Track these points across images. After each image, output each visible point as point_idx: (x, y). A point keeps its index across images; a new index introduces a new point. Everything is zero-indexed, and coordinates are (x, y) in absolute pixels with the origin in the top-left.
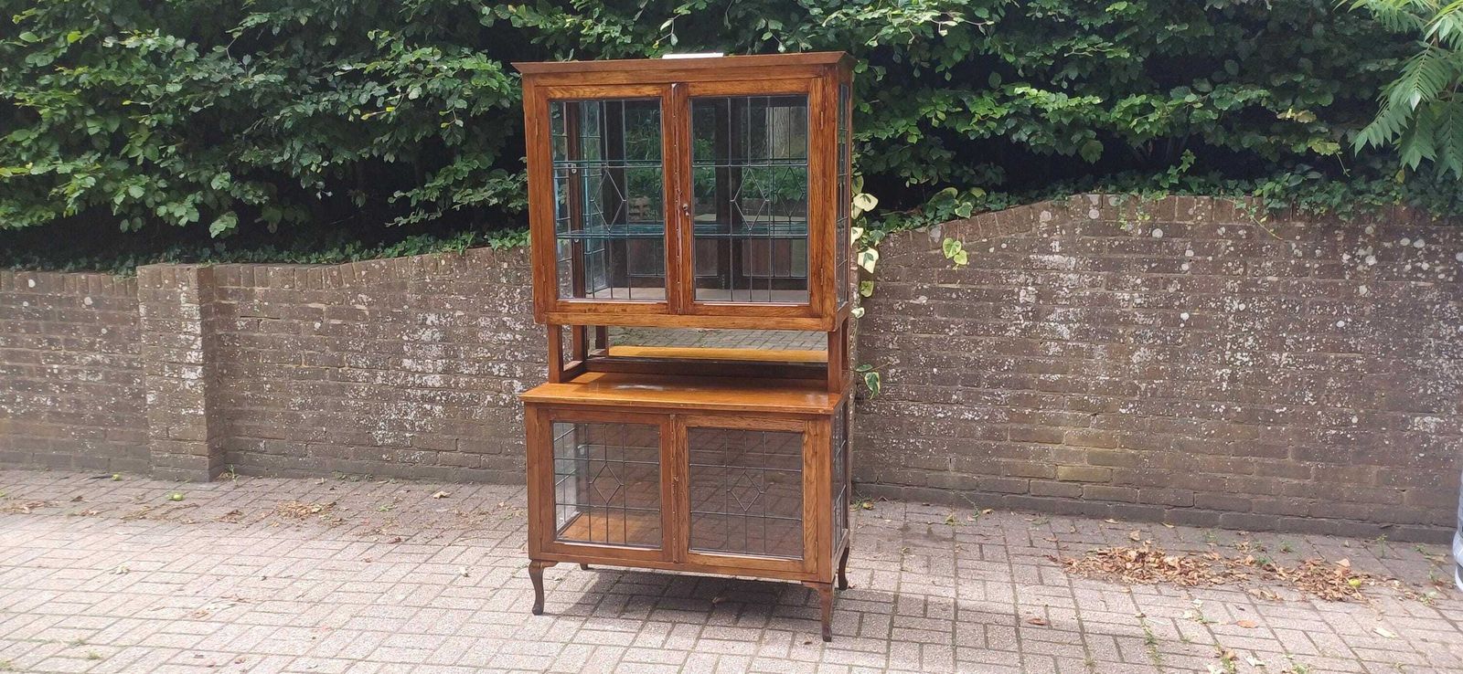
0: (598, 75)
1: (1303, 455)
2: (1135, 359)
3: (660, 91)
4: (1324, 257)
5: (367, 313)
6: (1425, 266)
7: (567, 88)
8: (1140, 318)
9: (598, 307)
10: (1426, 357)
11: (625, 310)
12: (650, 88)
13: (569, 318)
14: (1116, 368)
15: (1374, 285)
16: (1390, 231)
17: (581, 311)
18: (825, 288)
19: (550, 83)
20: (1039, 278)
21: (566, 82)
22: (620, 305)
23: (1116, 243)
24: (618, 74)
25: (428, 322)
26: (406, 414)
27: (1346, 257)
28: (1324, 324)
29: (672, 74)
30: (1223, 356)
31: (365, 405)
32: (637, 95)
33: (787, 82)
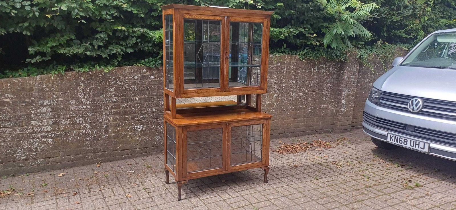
0: (202, 11)
1: (305, 117)
2: (274, 97)
3: (221, 19)
4: (309, 69)
5: (11, 102)
6: (325, 71)
7: (190, 15)
8: (275, 86)
9: (198, 91)
10: (324, 92)
11: (207, 91)
12: (218, 17)
13: (188, 95)
14: (270, 100)
15: (317, 76)
16: (320, 63)
17: (192, 93)
19: (184, 12)
20: (255, 76)
21: (190, 12)
22: (205, 90)
23: (271, 67)
24: (208, 11)
25: (45, 104)
26: (33, 144)
27: (313, 69)
28: (308, 85)
29: (226, 13)
30: (291, 95)
31: (10, 144)
32: (214, 19)
33: (258, 19)
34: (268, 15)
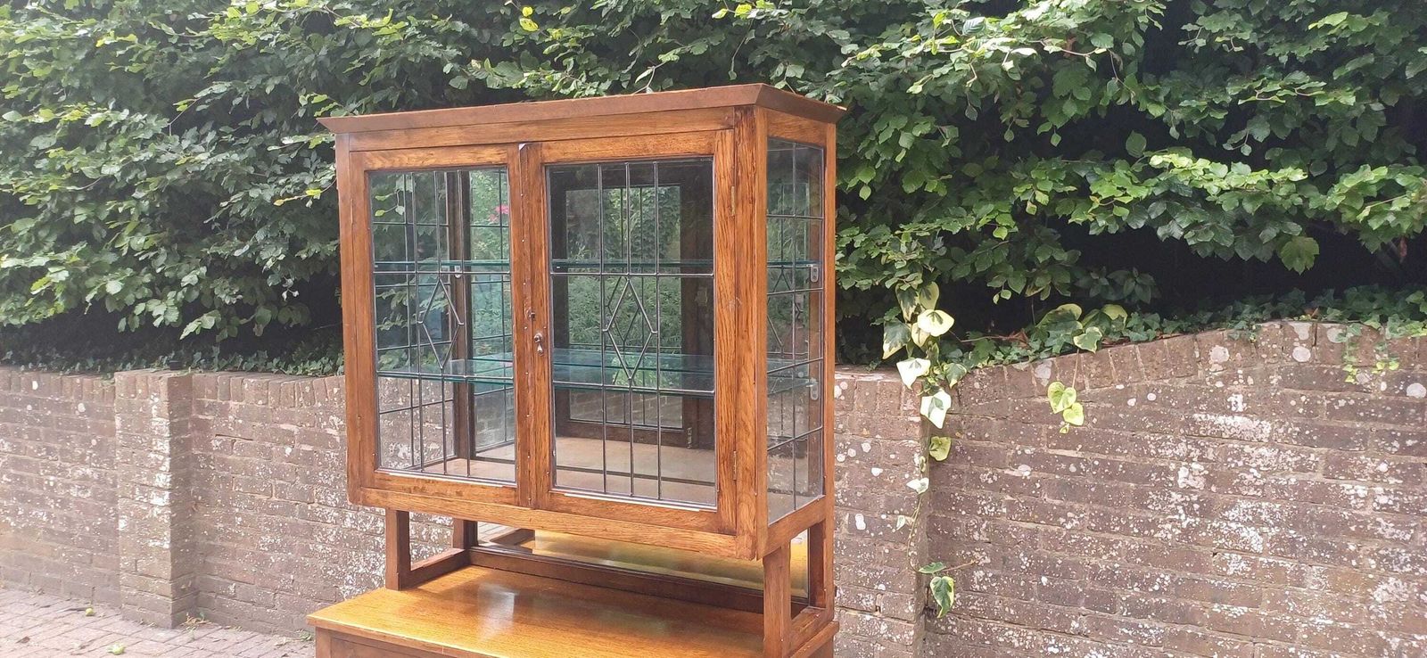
0: (425, 133)
2: (1380, 594)
3: (505, 156)
5: (338, 439)
7: (388, 153)
8: (1387, 528)
9: (426, 486)
11: (459, 494)
12: (492, 151)
13: (390, 500)
14: (1344, 606)
17: (404, 489)
18: (740, 484)
19: (367, 147)
20: (1210, 450)
21: (387, 145)
22: (453, 485)
23: (1342, 403)
24: (447, 131)
25: (400, 454)
26: (374, 568)
29: (521, 129)
31: (333, 552)
32: (476, 162)
33: (681, 137)
34: (738, 108)
